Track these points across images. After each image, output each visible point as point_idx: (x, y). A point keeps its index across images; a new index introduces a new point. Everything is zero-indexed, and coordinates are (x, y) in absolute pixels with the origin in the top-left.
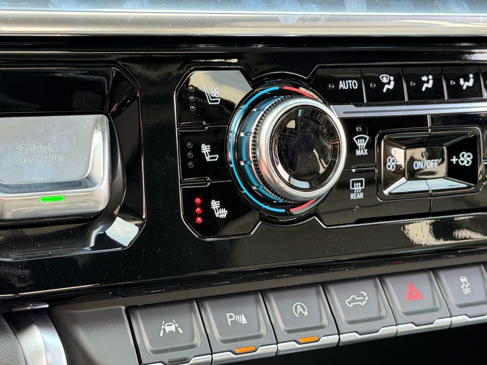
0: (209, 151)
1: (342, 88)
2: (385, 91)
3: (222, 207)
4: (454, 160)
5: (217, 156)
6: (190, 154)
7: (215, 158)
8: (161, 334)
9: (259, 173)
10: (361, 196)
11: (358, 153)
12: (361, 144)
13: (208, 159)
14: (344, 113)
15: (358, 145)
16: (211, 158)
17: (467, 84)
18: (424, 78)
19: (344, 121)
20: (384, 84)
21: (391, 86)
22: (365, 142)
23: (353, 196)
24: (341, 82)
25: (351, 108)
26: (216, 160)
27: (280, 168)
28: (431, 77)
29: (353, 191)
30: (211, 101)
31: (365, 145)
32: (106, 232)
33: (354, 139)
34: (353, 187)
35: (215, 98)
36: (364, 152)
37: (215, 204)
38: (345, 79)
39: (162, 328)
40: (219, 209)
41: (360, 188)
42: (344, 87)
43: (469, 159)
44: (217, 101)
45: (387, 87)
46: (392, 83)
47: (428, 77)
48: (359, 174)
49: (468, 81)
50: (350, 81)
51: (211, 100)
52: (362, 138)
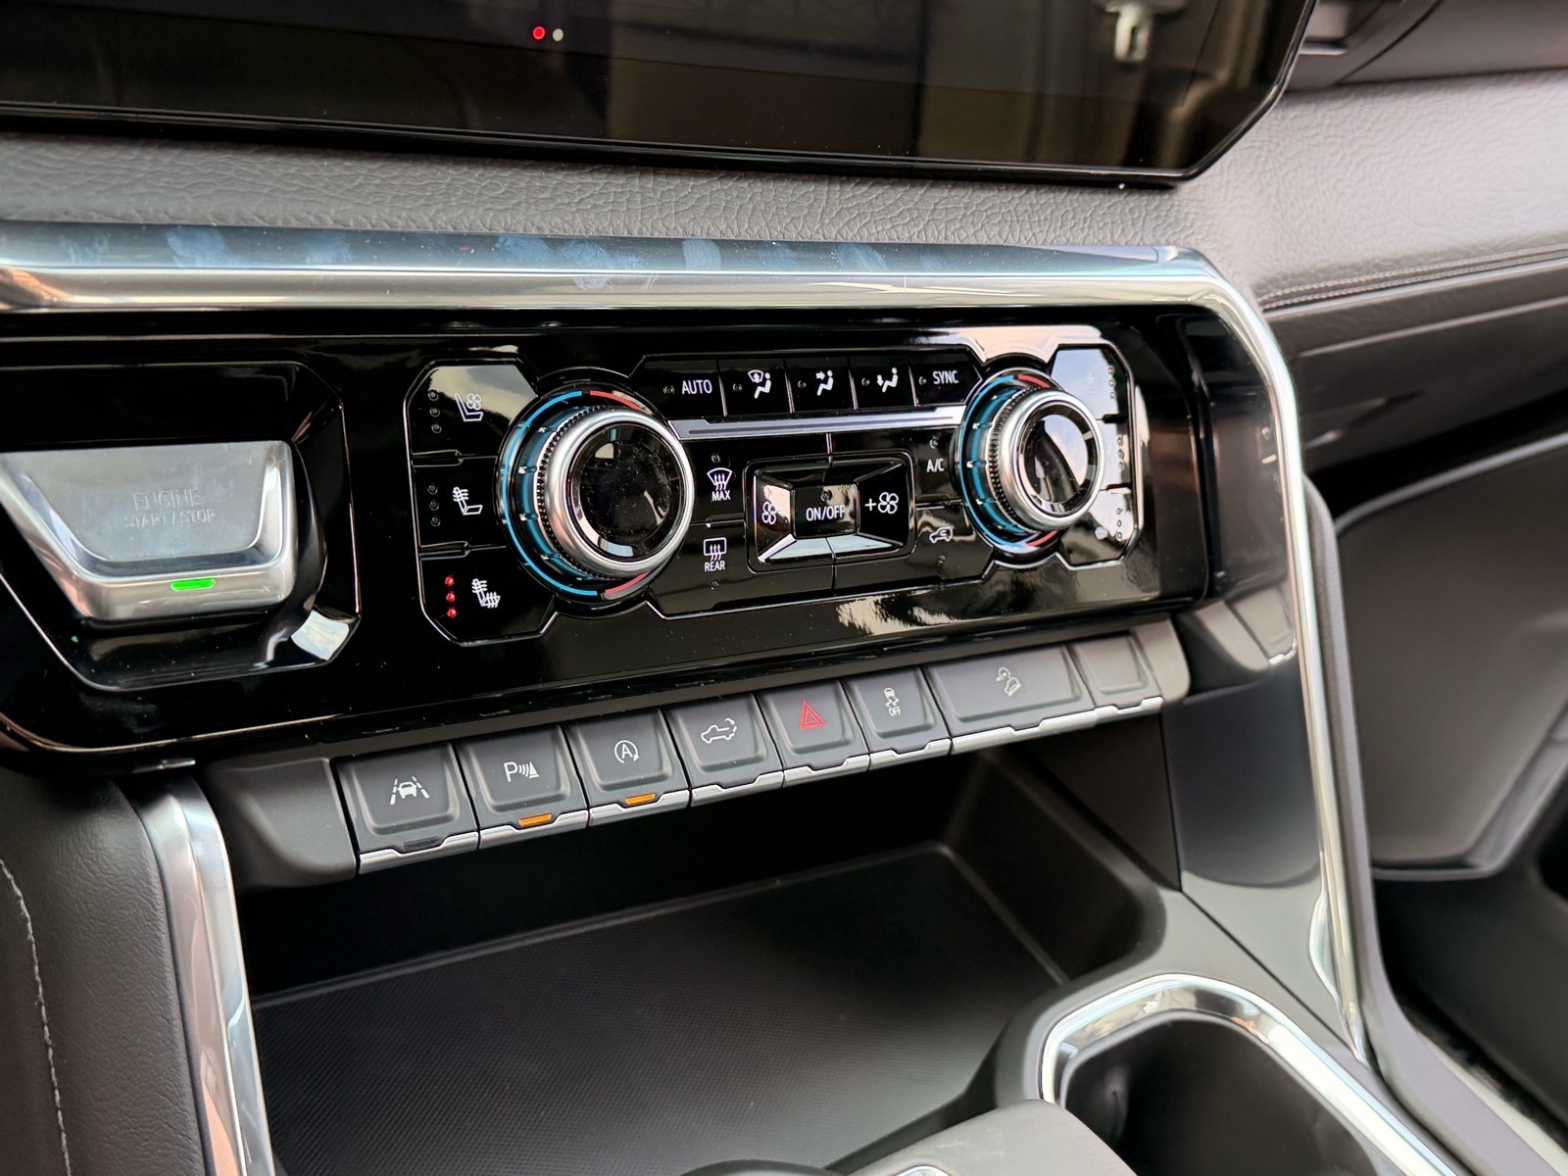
0: (467, 498)
1: (686, 392)
2: (756, 396)
3: (490, 589)
4: (871, 505)
5: (481, 506)
6: (434, 505)
7: (477, 509)
8: (393, 802)
9: (550, 533)
10: (721, 566)
11: (716, 497)
12: (720, 482)
13: (464, 511)
14: (691, 432)
15: (716, 484)
16: (470, 510)
17: (887, 383)
18: (820, 376)
19: (689, 446)
20: (755, 386)
21: (767, 389)
22: (725, 480)
23: (708, 566)
24: (684, 383)
25: (701, 424)
26: (479, 512)
27: (584, 523)
28: (830, 373)
29: (708, 559)
30: (467, 417)
31: (726, 484)
32: (293, 637)
33: (708, 474)
34: (708, 551)
35: (473, 410)
36: (725, 495)
37: (478, 586)
38: (691, 377)
39: (394, 790)
40: (485, 593)
41: (720, 553)
42: (690, 391)
43: (893, 503)
44: (478, 416)
45: (760, 389)
46: (769, 384)
47: (826, 373)
48: (716, 530)
49: (891, 380)
50: (699, 382)
51: (468, 414)
52: (721, 472)
